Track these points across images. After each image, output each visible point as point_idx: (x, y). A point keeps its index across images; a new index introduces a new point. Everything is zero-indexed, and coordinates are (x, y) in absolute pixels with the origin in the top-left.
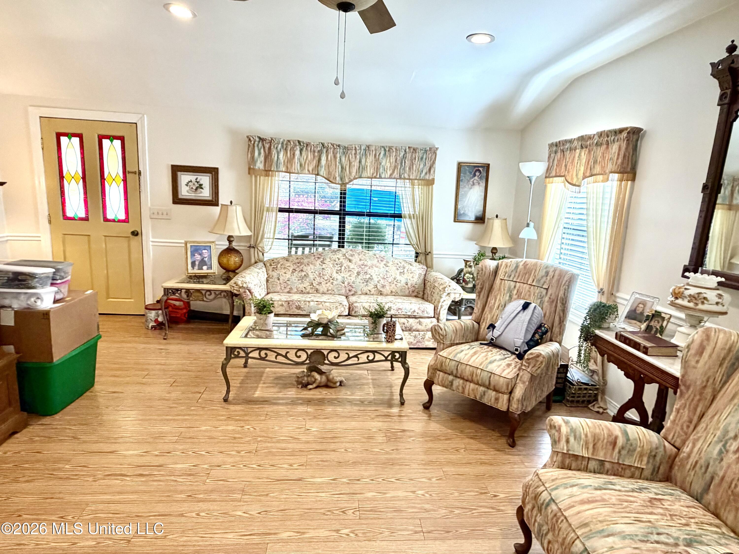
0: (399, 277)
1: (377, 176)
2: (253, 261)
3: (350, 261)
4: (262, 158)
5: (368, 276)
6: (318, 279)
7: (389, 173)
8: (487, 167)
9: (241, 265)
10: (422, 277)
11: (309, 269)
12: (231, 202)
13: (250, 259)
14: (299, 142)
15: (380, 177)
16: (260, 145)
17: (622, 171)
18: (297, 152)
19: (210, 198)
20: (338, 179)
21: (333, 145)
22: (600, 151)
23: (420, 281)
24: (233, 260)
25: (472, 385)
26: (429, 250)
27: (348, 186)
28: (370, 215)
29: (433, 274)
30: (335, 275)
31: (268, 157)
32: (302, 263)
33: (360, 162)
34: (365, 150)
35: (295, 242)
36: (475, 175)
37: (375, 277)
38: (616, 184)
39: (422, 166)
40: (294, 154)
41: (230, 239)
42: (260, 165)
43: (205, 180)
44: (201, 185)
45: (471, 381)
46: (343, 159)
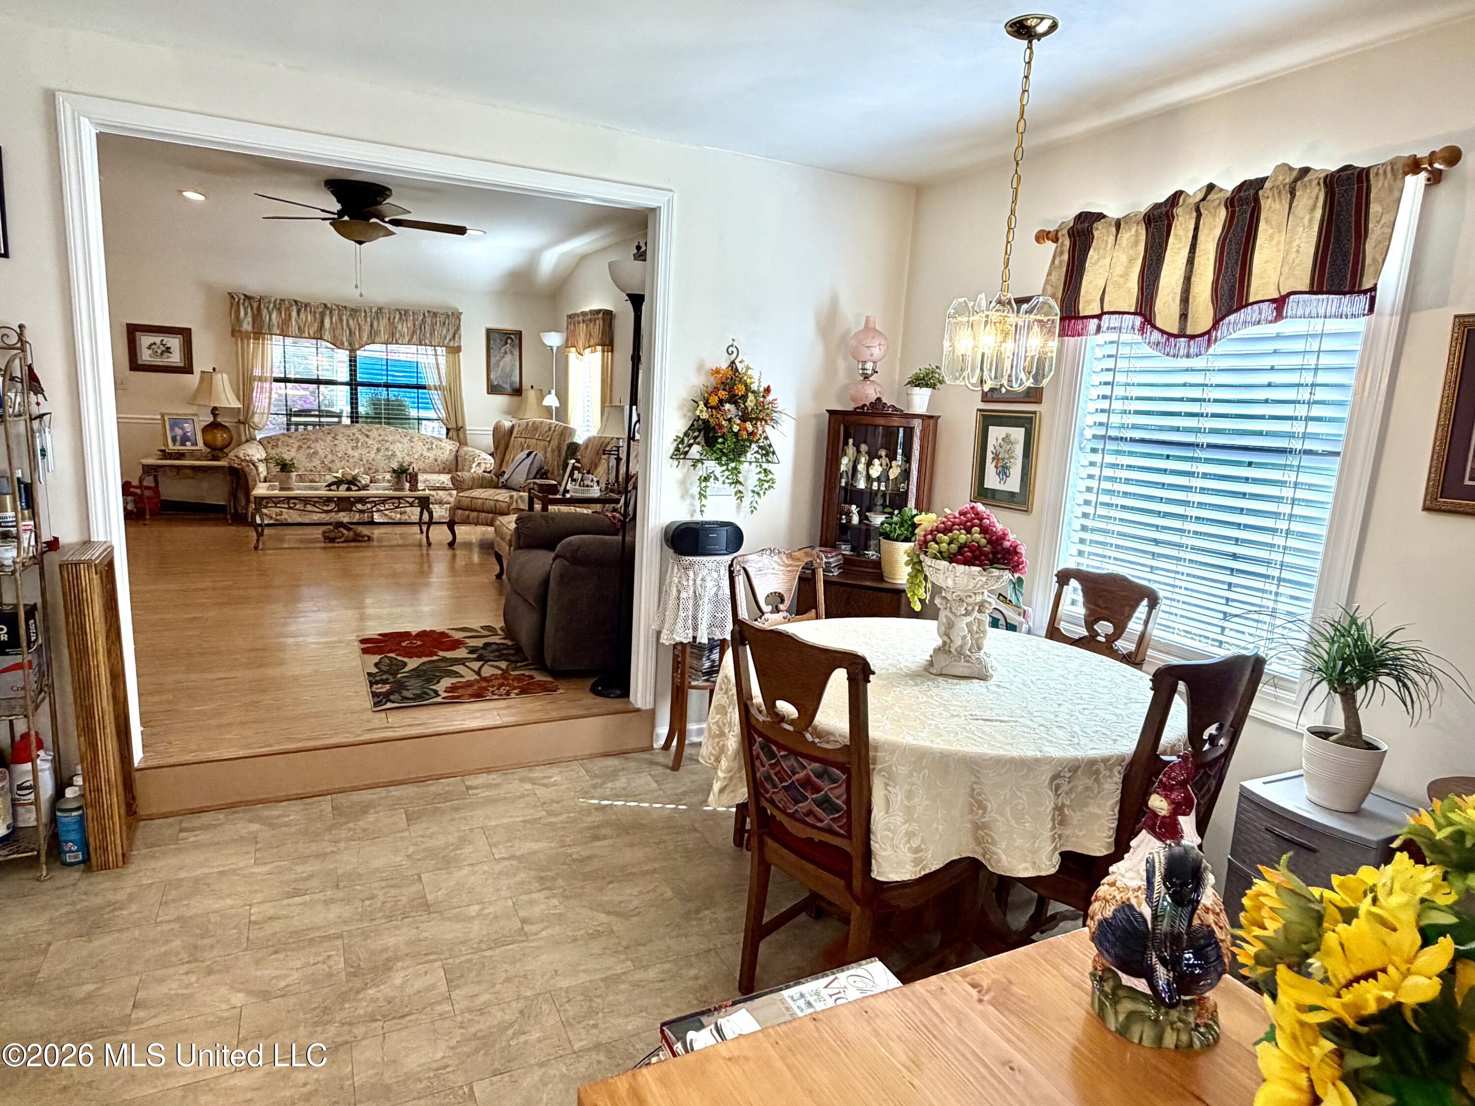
0: (426, 454)
1: (392, 339)
2: (243, 438)
3: (368, 436)
4: (249, 319)
5: (390, 453)
6: (330, 457)
7: (407, 339)
8: (519, 334)
9: (230, 443)
10: (454, 453)
11: (319, 447)
12: (214, 369)
13: (239, 435)
14: (296, 302)
15: (397, 343)
16: (247, 304)
17: (603, 345)
18: (294, 314)
19: (182, 365)
20: (346, 344)
21: (338, 306)
22: (592, 325)
23: (452, 457)
24: (220, 437)
25: (484, 515)
26: (460, 424)
27: (358, 352)
28: (387, 386)
29: (465, 448)
30: (350, 452)
31: (257, 316)
32: (309, 440)
33: (372, 325)
34: (377, 313)
35: (294, 419)
36: (506, 343)
37: (398, 453)
38: (599, 354)
39: (444, 332)
40: (290, 315)
41: (214, 411)
42: (247, 326)
43: (174, 343)
44: (168, 348)
45: (483, 511)
46: (351, 322)
